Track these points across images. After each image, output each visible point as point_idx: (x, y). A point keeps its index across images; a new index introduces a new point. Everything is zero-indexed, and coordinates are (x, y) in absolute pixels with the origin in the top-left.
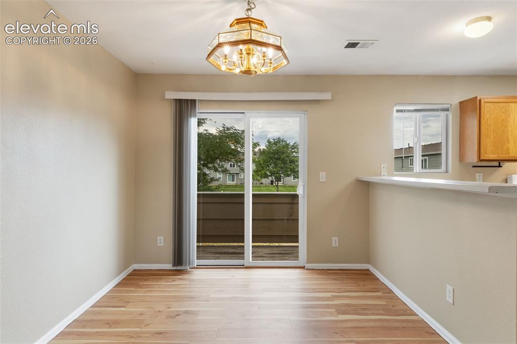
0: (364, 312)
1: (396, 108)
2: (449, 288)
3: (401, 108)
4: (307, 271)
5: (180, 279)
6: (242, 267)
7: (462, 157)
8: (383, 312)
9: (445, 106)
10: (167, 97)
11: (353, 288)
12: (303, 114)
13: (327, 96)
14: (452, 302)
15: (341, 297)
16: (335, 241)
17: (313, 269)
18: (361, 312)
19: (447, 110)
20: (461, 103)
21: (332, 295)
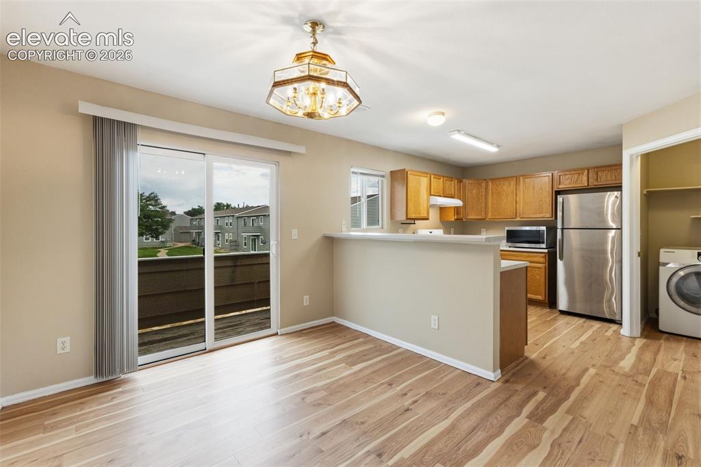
0: (367, 357)
1: (352, 170)
2: (434, 317)
3: (356, 171)
4: (283, 337)
5: (122, 393)
6: (205, 351)
7: (392, 216)
8: (378, 353)
9: (383, 174)
10: (81, 111)
11: (338, 341)
12: (275, 166)
13: (301, 149)
14: (436, 327)
15: (338, 351)
16: (306, 300)
17: (287, 334)
18: (365, 358)
19: (383, 176)
20: (391, 172)
21: (330, 352)
